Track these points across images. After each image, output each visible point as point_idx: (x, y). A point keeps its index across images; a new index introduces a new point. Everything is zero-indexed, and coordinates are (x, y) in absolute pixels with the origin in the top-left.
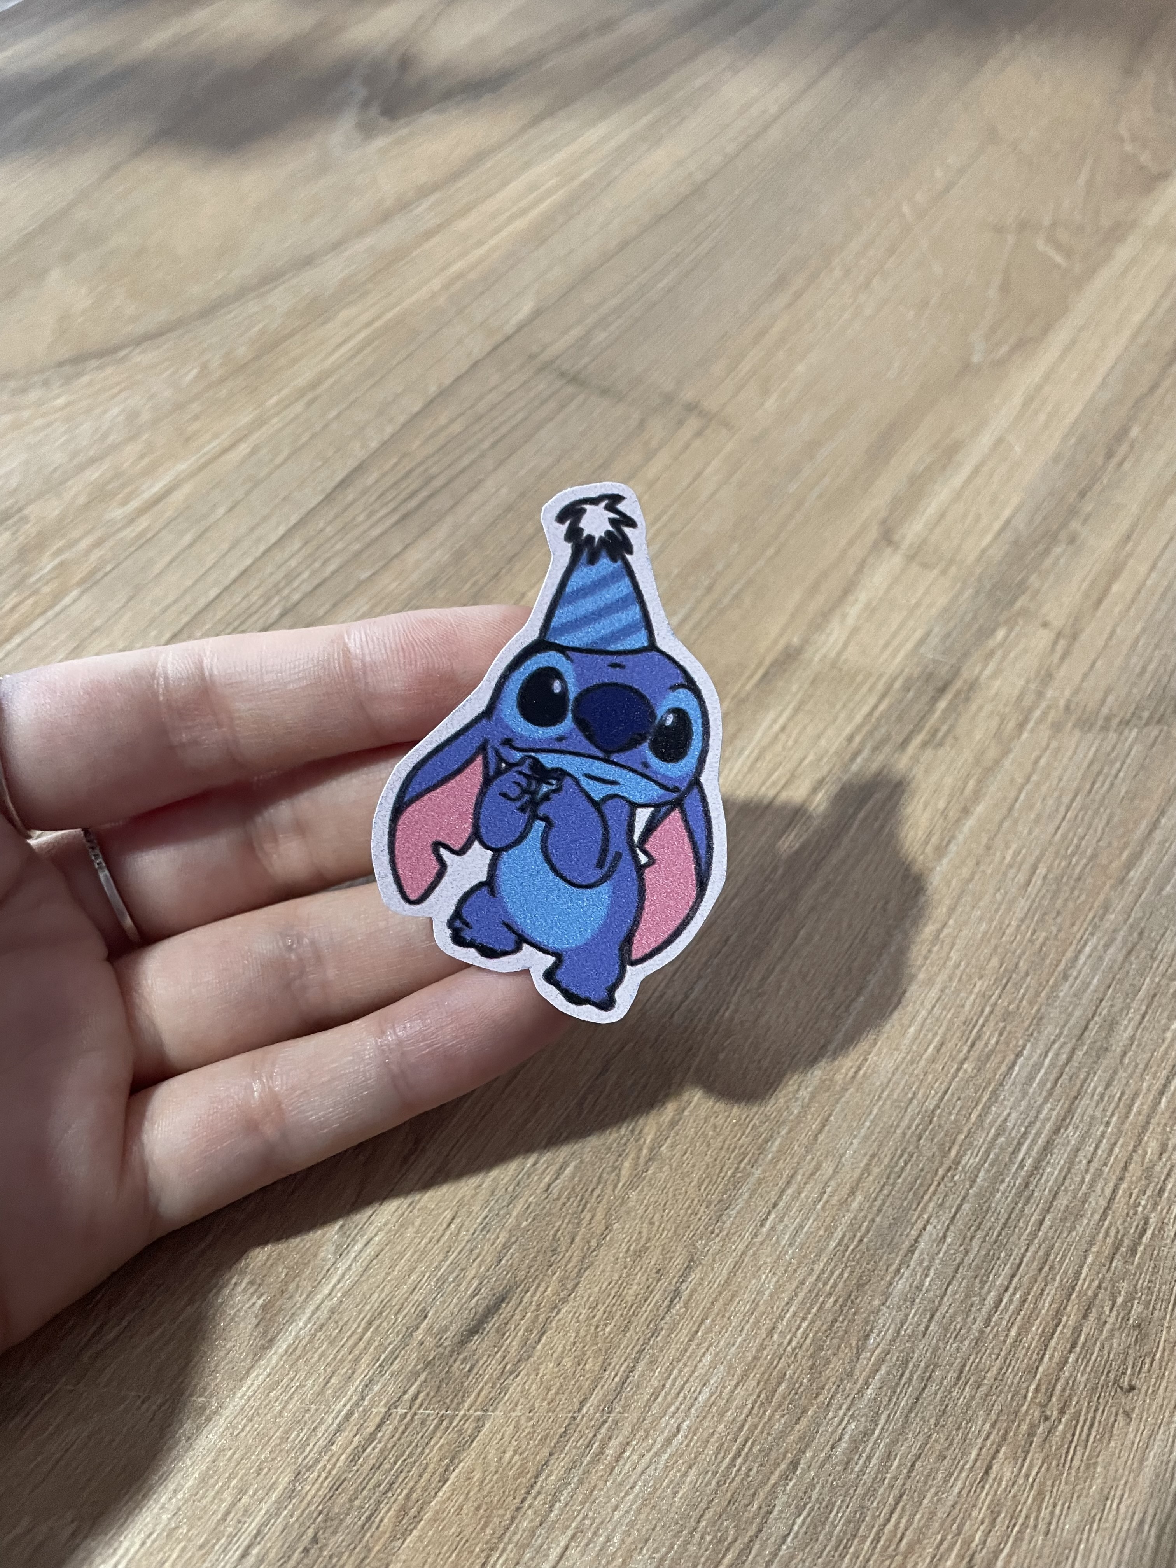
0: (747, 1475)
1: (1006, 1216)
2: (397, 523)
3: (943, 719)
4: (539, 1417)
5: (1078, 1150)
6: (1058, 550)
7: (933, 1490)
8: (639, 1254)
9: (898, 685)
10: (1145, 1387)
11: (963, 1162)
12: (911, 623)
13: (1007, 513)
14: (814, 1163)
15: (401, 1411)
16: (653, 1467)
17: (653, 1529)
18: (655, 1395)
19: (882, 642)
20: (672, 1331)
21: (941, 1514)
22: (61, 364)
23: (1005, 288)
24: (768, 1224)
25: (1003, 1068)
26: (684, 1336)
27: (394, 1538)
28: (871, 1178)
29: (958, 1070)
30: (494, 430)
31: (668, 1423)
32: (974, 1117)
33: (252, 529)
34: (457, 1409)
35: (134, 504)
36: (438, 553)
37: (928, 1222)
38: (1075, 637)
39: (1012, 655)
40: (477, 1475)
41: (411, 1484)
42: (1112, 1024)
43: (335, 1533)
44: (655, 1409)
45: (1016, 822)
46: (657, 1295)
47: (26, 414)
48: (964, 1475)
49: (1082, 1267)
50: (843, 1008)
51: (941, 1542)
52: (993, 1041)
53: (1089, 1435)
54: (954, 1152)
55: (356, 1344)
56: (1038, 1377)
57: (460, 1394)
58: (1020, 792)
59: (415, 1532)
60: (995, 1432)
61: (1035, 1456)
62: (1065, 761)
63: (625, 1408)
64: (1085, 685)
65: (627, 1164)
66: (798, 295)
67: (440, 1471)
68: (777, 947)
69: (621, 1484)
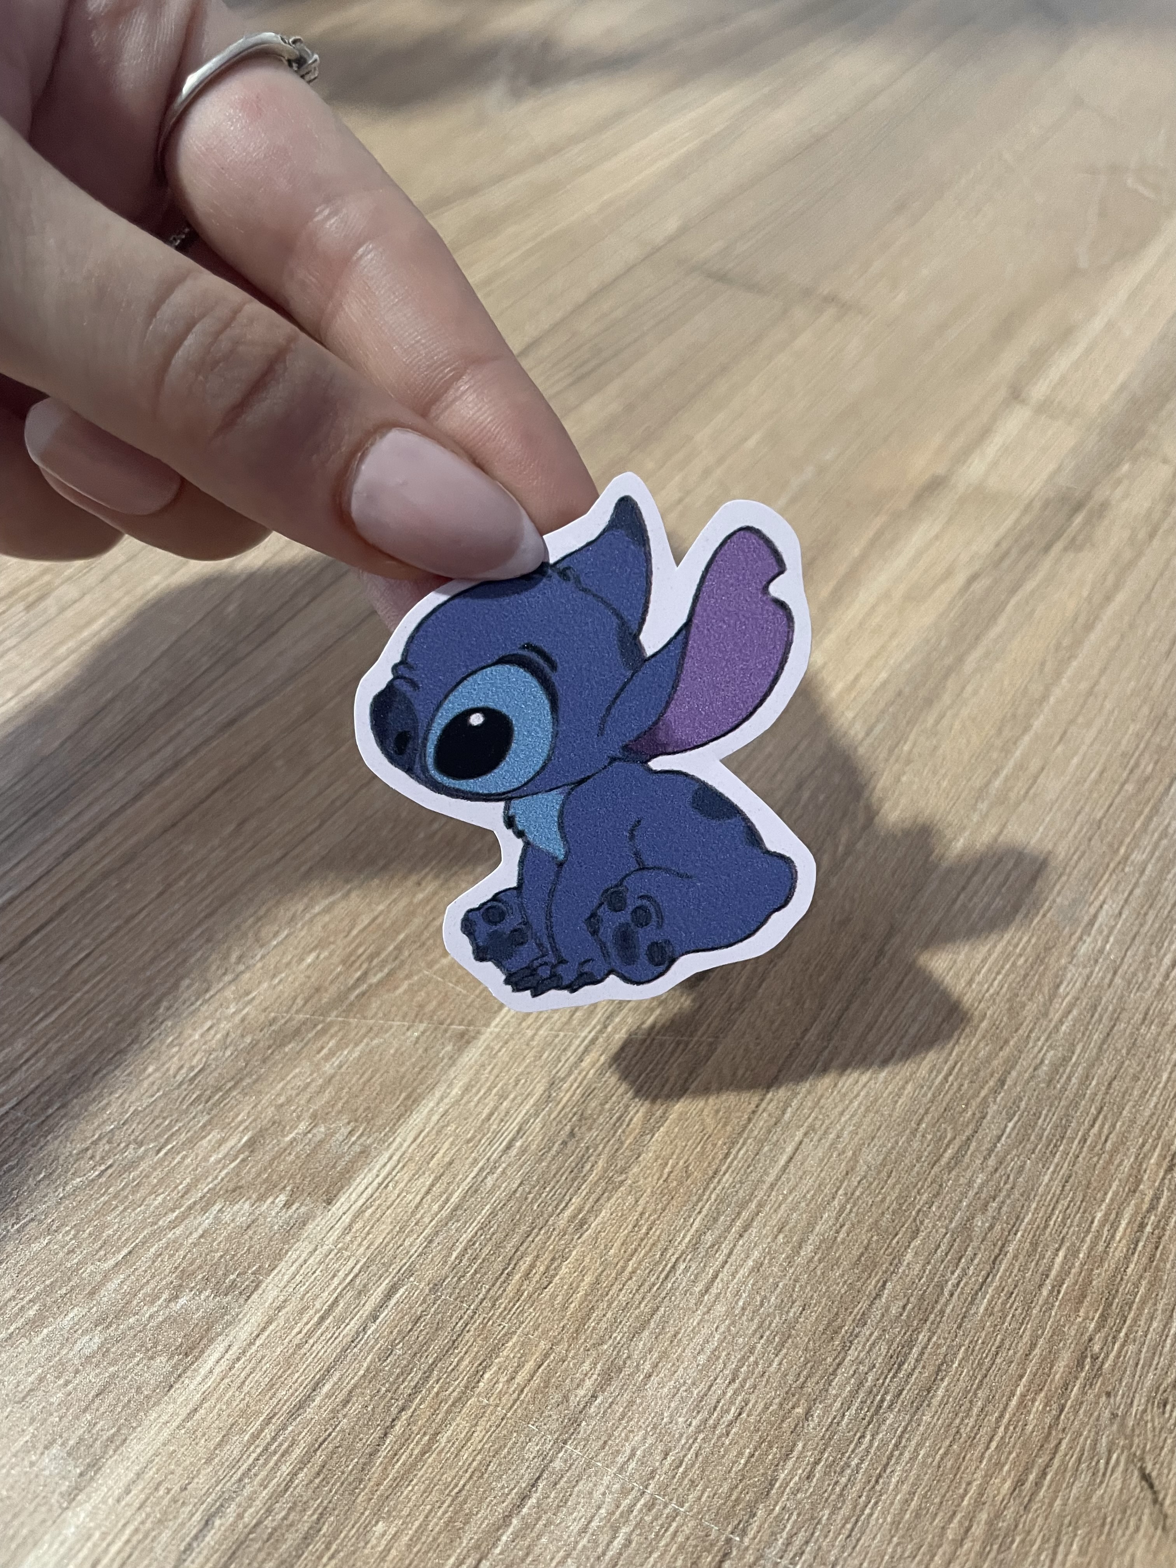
0: (959, 1089)
3: (1080, 530)
4: (766, 1043)
7: (1131, 1103)
9: (1037, 504)
11: (1131, 858)
12: (1043, 460)
15: (641, 1038)
17: (878, 1130)
18: (870, 1027)
20: (879, 981)
21: (1140, 1122)
23: (1102, 214)
24: (959, 903)
25: (1161, 788)
27: (643, 1134)
29: (1120, 789)
31: (883, 1050)
32: (1138, 825)
34: (691, 1035)
36: (612, 405)
37: (1105, 901)
39: (1137, 483)
43: (590, 1129)
44: (870, 1038)
45: (1154, 606)
46: (863, 953)
48: (1158, 1092)
50: (1011, 743)
51: (1143, 1145)
52: (1150, 768)
58: (1155, 584)
59: (662, 1129)
66: (917, 218)
67: (681, 1082)
68: (947, 698)
69: (845, 1095)
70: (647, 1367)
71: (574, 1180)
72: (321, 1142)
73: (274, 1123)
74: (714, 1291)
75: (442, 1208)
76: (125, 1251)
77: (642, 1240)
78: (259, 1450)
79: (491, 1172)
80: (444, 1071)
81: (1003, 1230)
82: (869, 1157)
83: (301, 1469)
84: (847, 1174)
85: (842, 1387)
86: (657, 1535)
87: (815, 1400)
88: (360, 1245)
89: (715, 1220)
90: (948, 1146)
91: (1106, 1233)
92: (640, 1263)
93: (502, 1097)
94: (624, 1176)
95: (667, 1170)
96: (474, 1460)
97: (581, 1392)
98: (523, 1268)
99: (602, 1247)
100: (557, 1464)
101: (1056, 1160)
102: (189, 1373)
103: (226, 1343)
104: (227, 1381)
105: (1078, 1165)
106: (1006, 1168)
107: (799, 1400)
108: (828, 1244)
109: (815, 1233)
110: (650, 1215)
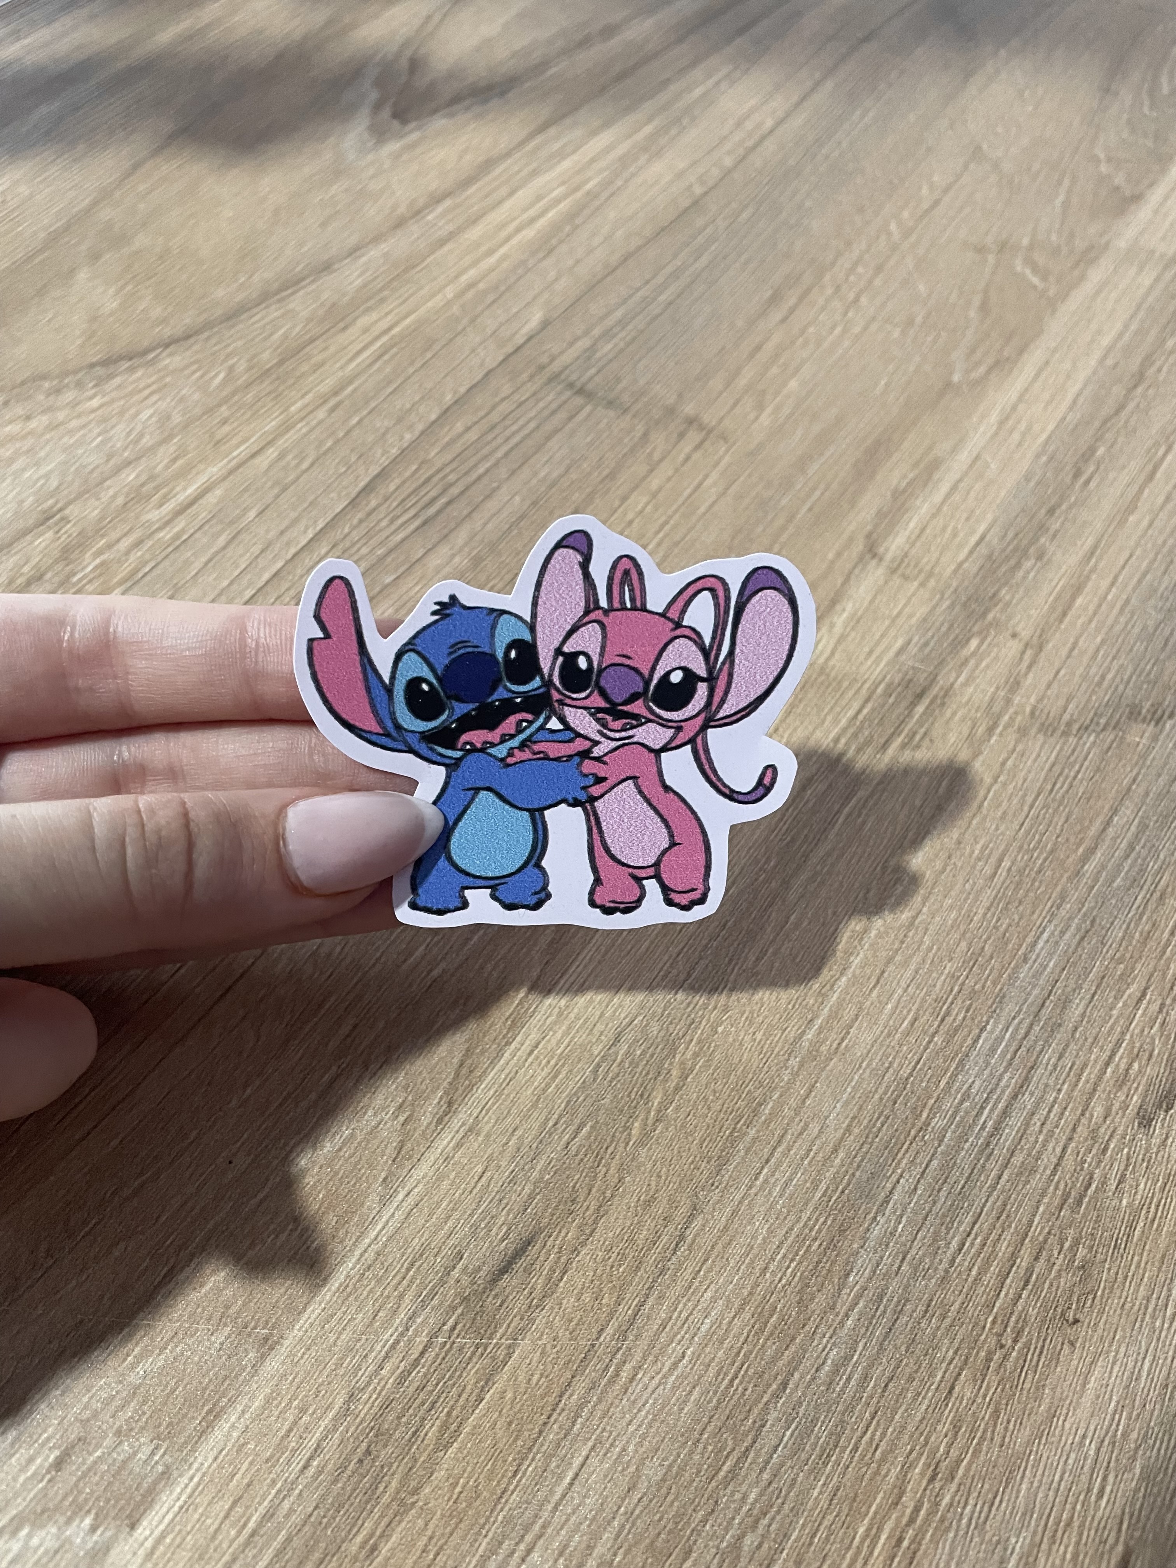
0: (743, 1394)
1: (969, 1171)
2: (419, 528)
3: (920, 723)
4: (562, 1345)
5: (1033, 1114)
6: (1028, 564)
7: (903, 1408)
8: (648, 1204)
9: (880, 690)
10: (1087, 1321)
11: (933, 1124)
12: (892, 632)
13: (982, 529)
14: (802, 1124)
15: (441, 1340)
16: (662, 1387)
17: (663, 1441)
18: (663, 1326)
19: (867, 649)
20: (678, 1270)
21: (911, 1428)
22: (92, 366)
23: (984, 308)
24: (761, 1178)
25: (969, 1041)
26: (688, 1275)
27: (437, 1450)
28: (852, 1137)
29: (929, 1042)
30: (507, 439)
31: (675, 1349)
32: (943, 1084)
33: (281, 534)
34: (491, 1338)
35: (170, 507)
36: (457, 559)
37: (901, 1176)
38: (1041, 648)
39: (984, 664)
40: (509, 1395)
41: (452, 1403)
42: (1065, 1002)
43: (385, 1446)
44: (663, 1338)
45: (984, 819)
46: (665, 1239)
47: (61, 416)
48: (930, 1394)
49: (1034, 1215)
50: (828, 987)
51: (911, 1452)
52: (960, 1017)
53: (1038, 1361)
54: (925, 1115)
55: (399, 1284)
56: (995, 1310)
57: (492, 1326)
58: (989, 792)
59: (455, 1445)
60: (957, 1358)
61: (992, 1378)
62: (1029, 763)
63: (637, 1337)
64: (1049, 692)
65: (636, 1125)
66: (792, 311)
67: (476, 1392)
68: (770, 932)
69: (634, 1402)
71: (367, 1502)
72: (125, 1461)
73: (80, 1440)
75: (239, 1534)
79: (289, 1494)
80: (246, 1382)
81: (770, 1548)
82: (653, 1471)
84: (628, 1491)
89: (501, 1543)
90: (727, 1457)
91: (865, 1549)
93: (303, 1410)
94: (416, 1497)
95: (458, 1489)
101: (827, 1472)
105: (847, 1477)
106: (779, 1481)
109: (594, 1555)
110: (438, 1540)
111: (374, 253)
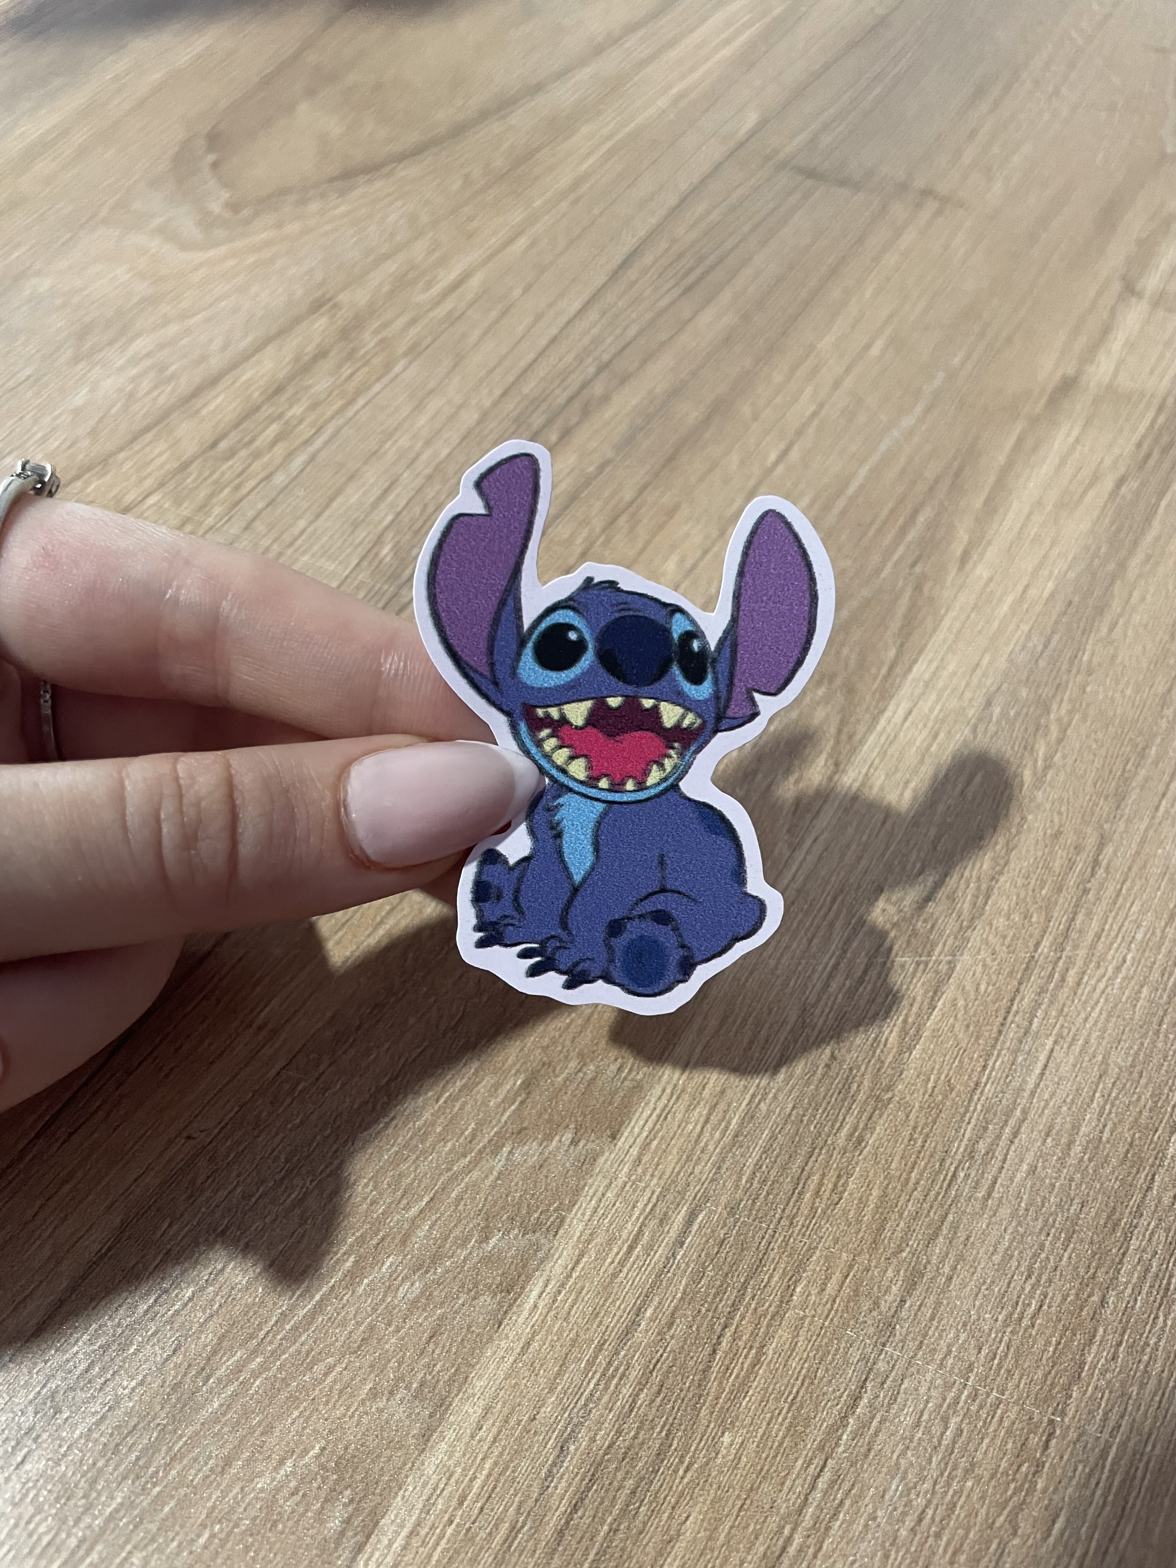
2: (683, 294)
4: (1002, 958)
8: (1057, 835)
15: (882, 959)
16: (1110, 988)
17: (1123, 1033)
18: (1098, 936)
19: (1148, 369)
20: (1100, 890)
22: (331, 180)
24: (1161, 810)
26: (1111, 893)
27: (901, 1052)
30: (751, 217)
31: (1113, 957)
33: (550, 306)
34: (929, 955)
35: (435, 290)
36: (727, 316)
40: (961, 1003)
41: (906, 1012)
43: (849, 1051)
44: (1100, 946)
46: (1080, 865)
47: (313, 221)
55: (826, 915)
57: (929, 945)
59: (918, 1046)
63: (1076, 947)
66: (997, 104)
67: (927, 1001)
68: (1116, 606)
69: (1085, 1002)
70: (947, 1270)
71: (844, 1100)
72: (594, 1079)
73: (544, 1064)
74: (995, 1195)
75: (723, 1135)
76: (426, 1199)
77: (920, 1152)
78: (597, 1376)
79: (763, 1099)
82: (1118, 1059)
83: (641, 1390)
84: (1101, 1077)
85: (1130, 1274)
86: (985, 1422)
87: (1108, 1288)
88: (652, 1175)
89: (985, 1129)
92: (922, 1175)
94: (891, 1093)
95: (930, 1085)
96: (802, 1368)
97: (889, 1298)
98: (812, 1187)
99: (883, 1162)
100: (881, 1366)
102: (515, 1309)
103: (544, 1277)
104: (552, 1313)
107: (1093, 1289)
108: (1095, 1144)
109: (1081, 1134)
110: (923, 1129)
111: (584, 74)
